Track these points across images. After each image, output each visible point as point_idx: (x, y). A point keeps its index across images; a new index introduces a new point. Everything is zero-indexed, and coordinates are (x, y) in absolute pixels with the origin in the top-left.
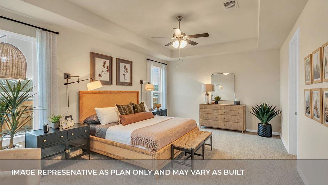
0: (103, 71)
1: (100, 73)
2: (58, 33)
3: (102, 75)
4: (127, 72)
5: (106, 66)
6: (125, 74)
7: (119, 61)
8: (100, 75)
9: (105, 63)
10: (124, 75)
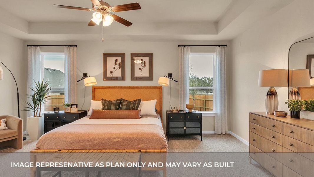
0: (115, 68)
1: (112, 70)
2: (76, 46)
3: (113, 72)
4: (145, 66)
5: (118, 63)
6: (142, 68)
7: (134, 56)
8: (111, 72)
9: (116, 61)
10: (140, 69)
